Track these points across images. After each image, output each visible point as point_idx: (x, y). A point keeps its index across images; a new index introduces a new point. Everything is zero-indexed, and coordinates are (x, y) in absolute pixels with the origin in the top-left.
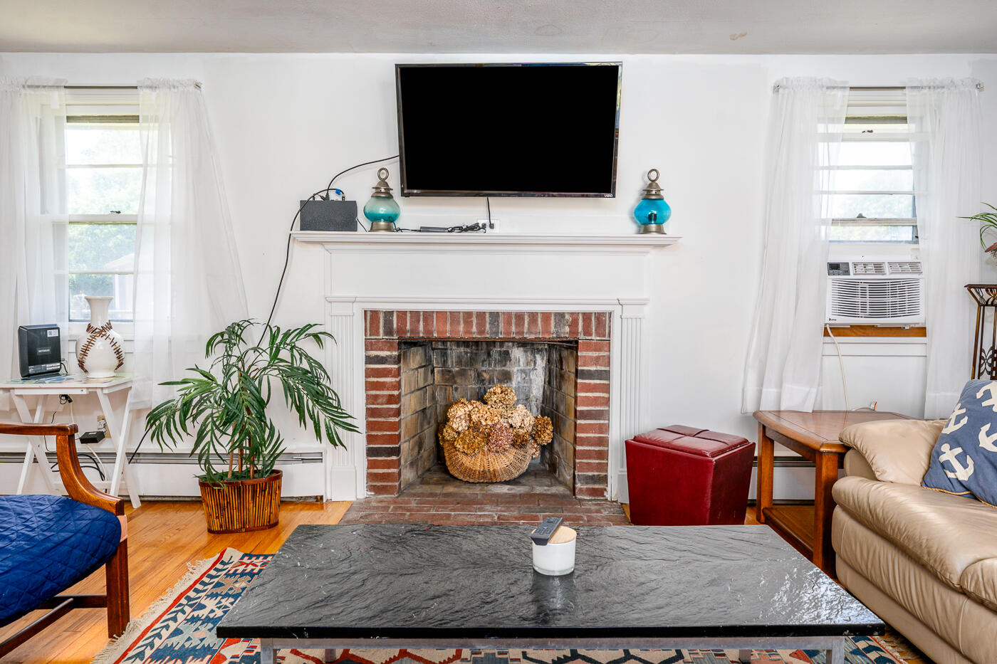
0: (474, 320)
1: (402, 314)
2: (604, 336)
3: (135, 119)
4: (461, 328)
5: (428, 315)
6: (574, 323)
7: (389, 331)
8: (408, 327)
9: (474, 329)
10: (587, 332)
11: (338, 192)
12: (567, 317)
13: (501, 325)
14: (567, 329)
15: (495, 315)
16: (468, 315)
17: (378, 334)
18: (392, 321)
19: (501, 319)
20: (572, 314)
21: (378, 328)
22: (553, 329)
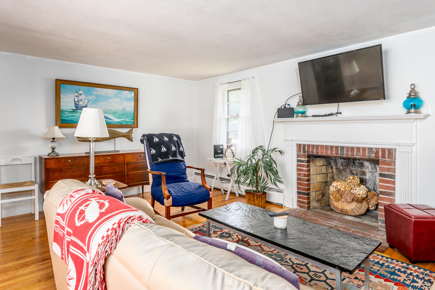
0: (334, 149)
1: (309, 146)
2: (392, 159)
3: (240, 89)
4: (329, 152)
5: (317, 146)
6: (377, 153)
7: (304, 152)
8: (310, 150)
9: (334, 152)
10: (383, 156)
11: (289, 105)
12: (374, 150)
13: (345, 152)
14: (374, 155)
15: (342, 148)
16: (332, 147)
17: (301, 152)
18: (305, 148)
19: (345, 149)
20: (376, 149)
21: (301, 150)
22: (367, 154)
